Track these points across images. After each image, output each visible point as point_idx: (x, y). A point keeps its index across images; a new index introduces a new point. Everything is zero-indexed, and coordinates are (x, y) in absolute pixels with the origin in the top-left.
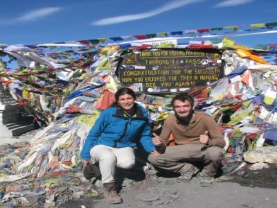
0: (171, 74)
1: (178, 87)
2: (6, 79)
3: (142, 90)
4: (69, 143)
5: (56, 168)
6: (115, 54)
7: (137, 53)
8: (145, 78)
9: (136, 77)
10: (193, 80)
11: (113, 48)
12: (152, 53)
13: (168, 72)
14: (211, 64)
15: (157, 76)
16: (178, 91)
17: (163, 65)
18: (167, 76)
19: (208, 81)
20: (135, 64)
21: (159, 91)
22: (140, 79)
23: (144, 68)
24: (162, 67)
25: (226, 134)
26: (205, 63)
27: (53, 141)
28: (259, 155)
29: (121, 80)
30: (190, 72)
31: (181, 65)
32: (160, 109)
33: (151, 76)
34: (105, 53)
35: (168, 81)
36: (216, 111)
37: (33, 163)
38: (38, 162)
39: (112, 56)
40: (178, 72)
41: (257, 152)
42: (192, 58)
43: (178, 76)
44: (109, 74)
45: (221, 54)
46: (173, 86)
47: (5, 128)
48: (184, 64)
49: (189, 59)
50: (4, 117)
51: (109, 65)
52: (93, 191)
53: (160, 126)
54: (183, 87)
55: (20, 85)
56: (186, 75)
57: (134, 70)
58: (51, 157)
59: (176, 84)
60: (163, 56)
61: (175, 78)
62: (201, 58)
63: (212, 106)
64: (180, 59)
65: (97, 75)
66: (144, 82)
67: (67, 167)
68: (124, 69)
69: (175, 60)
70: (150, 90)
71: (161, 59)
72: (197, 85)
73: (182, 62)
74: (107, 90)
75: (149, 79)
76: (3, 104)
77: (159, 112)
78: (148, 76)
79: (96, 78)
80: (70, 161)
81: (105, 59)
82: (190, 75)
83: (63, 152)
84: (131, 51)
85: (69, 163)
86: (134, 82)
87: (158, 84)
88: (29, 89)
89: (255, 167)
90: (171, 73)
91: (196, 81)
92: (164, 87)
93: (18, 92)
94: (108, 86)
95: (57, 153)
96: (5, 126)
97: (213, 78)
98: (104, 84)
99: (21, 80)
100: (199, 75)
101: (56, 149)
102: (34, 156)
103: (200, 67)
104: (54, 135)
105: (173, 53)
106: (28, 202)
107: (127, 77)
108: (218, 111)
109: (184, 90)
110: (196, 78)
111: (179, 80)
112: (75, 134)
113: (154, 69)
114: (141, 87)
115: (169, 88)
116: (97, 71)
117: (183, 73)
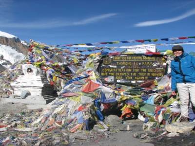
0: (132, 72)
1: (136, 80)
2: (45, 68)
3: (113, 81)
4: (63, 111)
5: (52, 125)
6: (97, 58)
7: (112, 57)
8: (116, 73)
9: (110, 72)
10: (147, 75)
11: (96, 54)
12: (121, 58)
13: (130, 70)
14: (159, 66)
15: (124, 72)
16: (136, 82)
17: (128, 65)
18: (130, 72)
19: (156, 76)
20: (110, 64)
21: (124, 82)
22: (113, 74)
23: (115, 67)
24: (127, 67)
25: (161, 112)
26: (155, 65)
27: (54, 109)
28: (175, 127)
29: (100, 74)
30: (145, 70)
31: (139, 66)
32: (122, 93)
33: (120, 72)
34: (91, 57)
35: (130, 76)
36: (158, 96)
37: (40, 122)
38: (43, 121)
39: (96, 59)
40: (137, 70)
41: (174, 125)
42: (147, 62)
43: (137, 73)
44: (93, 70)
45: (166, 59)
46: (133, 79)
47: (42, 98)
48: (141, 65)
49: (144, 62)
50: (42, 91)
51: (93, 65)
52: (66, 141)
53: (122, 104)
54: (139, 80)
55: (53, 72)
56: (142, 72)
57: (109, 68)
58: (51, 118)
59: (136, 78)
60: (128, 59)
61: (135, 74)
62: (153, 62)
63: (156, 93)
64: (139, 62)
65: (85, 70)
66: (115, 76)
67: (59, 125)
68: (103, 67)
69: (136, 62)
70: (118, 81)
71: (127, 62)
72: (149, 79)
73: (140, 64)
74: (90, 80)
75: (118, 74)
76: (43, 83)
77: (121, 95)
78: (118, 72)
79: (85, 72)
80: (61, 122)
81: (91, 61)
82: (144, 72)
83: (58, 116)
84: (108, 56)
85: (60, 123)
86: (108, 75)
87: (124, 77)
88: (57, 75)
89: (170, 135)
90: (132, 70)
91: (148, 76)
92: (128, 80)
93: (51, 76)
94: (91, 78)
95: (55, 116)
96: (42, 97)
97: (160, 75)
98: (89, 76)
99: (54, 69)
100: (150, 73)
101: (55, 114)
102: (42, 117)
103: (152, 67)
104: (55, 106)
105: (134, 58)
106: (26, 144)
107: (104, 72)
108: (159, 97)
109: (140, 82)
110: (148, 74)
111: (137, 75)
112: (67, 106)
113: (122, 68)
114: (113, 79)
115: (131, 80)
116: (85, 68)
117: (140, 71)
